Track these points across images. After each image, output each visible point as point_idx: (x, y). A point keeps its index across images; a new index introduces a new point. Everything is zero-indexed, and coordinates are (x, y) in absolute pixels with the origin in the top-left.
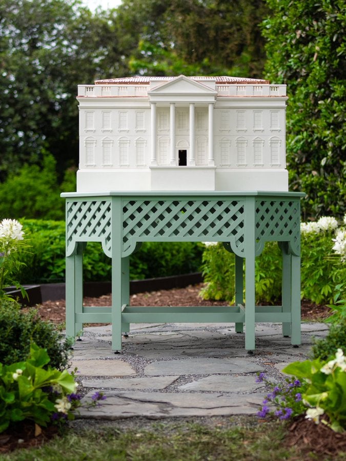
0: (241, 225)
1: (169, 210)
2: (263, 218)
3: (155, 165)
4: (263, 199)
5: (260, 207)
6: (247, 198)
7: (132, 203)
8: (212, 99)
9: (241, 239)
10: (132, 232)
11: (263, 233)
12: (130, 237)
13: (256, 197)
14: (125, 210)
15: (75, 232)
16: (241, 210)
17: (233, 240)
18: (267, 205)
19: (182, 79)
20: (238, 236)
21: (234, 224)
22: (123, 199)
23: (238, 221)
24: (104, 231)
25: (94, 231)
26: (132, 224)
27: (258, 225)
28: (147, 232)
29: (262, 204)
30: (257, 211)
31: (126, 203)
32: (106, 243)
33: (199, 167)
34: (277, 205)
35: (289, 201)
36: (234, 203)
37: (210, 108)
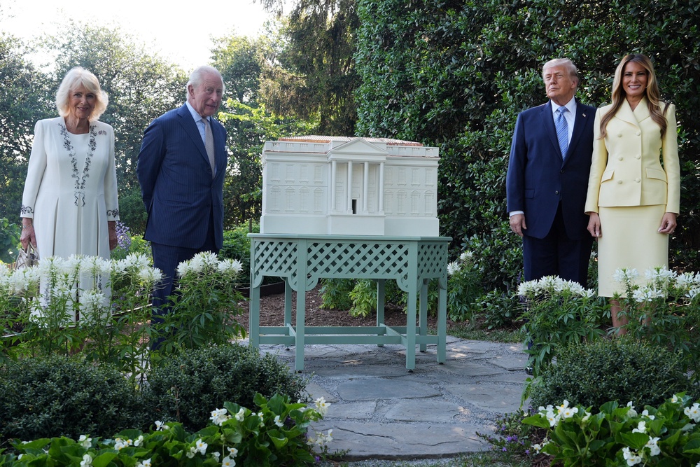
0: (406, 265)
1: (346, 251)
2: (422, 259)
3: (335, 213)
4: (424, 243)
5: (421, 250)
6: (411, 243)
7: (316, 245)
8: (383, 159)
9: (406, 277)
10: (315, 270)
11: (422, 271)
12: (313, 273)
13: (418, 241)
14: (309, 250)
15: (262, 267)
16: (406, 253)
17: (398, 277)
18: (425, 248)
19: (359, 140)
20: (403, 274)
21: (400, 264)
22: (308, 241)
23: (403, 262)
24: (290, 268)
25: (280, 268)
26: (315, 263)
27: (419, 265)
28: (327, 270)
29: (422, 247)
30: (419, 253)
31: (310, 245)
32: (292, 279)
33: (373, 215)
34: (432, 248)
35: (439, 244)
36: (401, 247)
37: (382, 165)
